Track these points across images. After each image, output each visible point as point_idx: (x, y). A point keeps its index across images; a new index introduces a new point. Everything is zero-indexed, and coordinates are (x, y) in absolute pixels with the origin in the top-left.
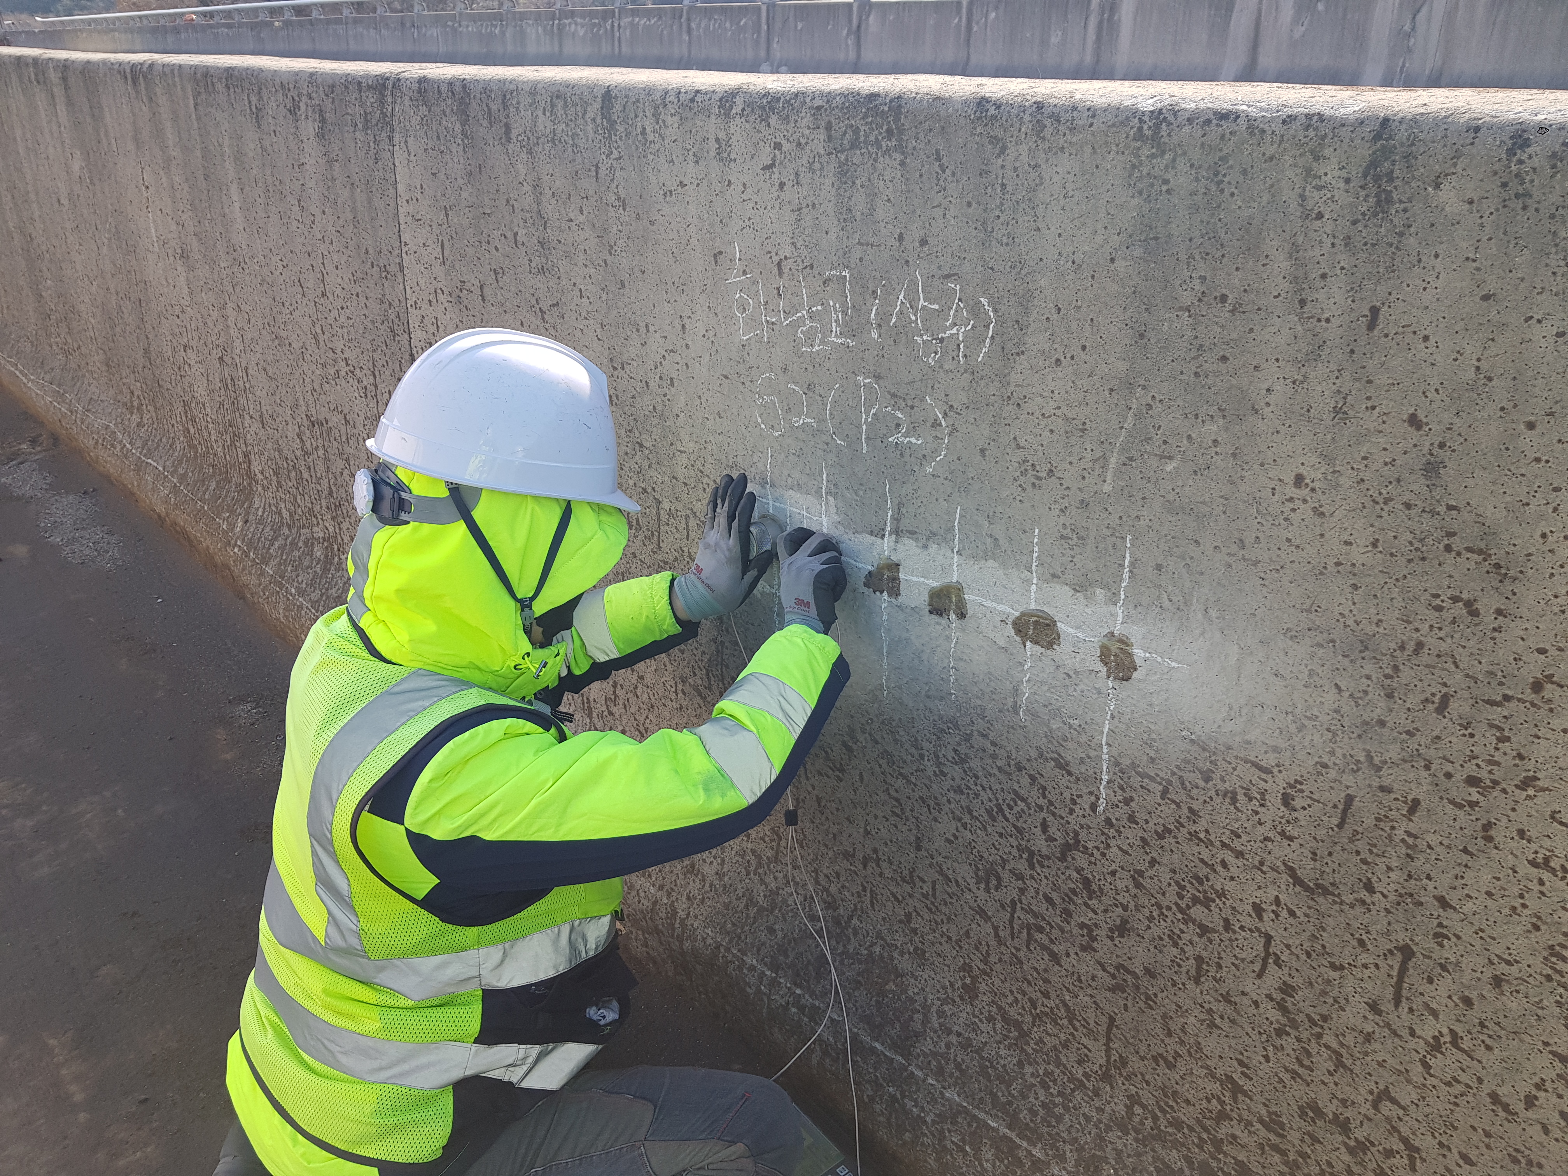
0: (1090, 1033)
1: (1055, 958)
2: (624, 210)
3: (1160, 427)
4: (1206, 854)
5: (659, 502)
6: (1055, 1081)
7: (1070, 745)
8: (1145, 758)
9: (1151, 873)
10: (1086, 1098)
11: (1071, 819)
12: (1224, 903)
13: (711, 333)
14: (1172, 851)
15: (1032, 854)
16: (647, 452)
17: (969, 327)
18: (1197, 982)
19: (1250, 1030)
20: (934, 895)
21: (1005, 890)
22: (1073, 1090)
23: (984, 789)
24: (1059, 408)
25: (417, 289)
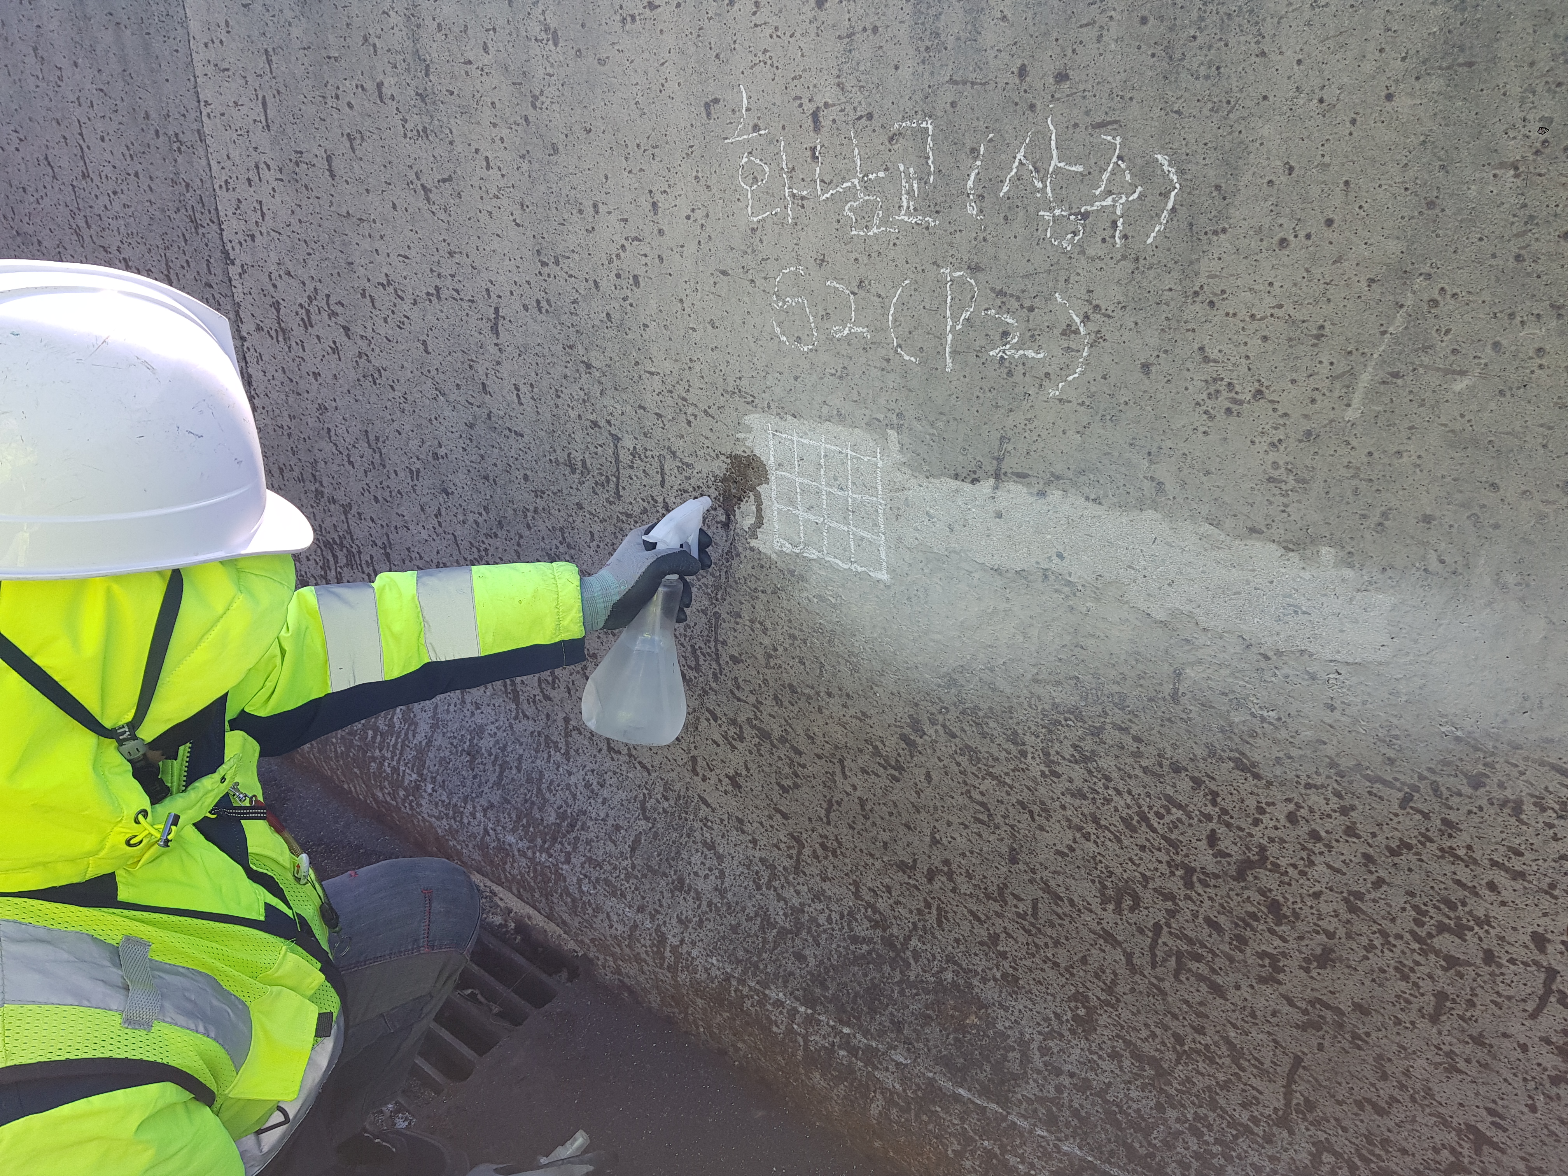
0: (1263, 1073)
1: (1217, 990)
2: (556, 44)
3: (1448, 331)
4: (1464, 874)
5: (617, 439)
6: (1210, 1127)
7: (1260, 742)
8: (1380, 759)
9: (1374, 895)
10: (1255, 1146)
11: (1255, 831)
12: (1487, 932)
13: (699, 214)
14: (1410, 870)
15: (1190, 871)
16: (598, 374)
17: (1135, 196)
18: (1434, 1019)
19: (1510, 1077)
20: (1035, 915)
21: (1145, 912)
22: (1236, 1138)
23: (1119, 793)
24: (1281, 306)
25: (228, 164)
